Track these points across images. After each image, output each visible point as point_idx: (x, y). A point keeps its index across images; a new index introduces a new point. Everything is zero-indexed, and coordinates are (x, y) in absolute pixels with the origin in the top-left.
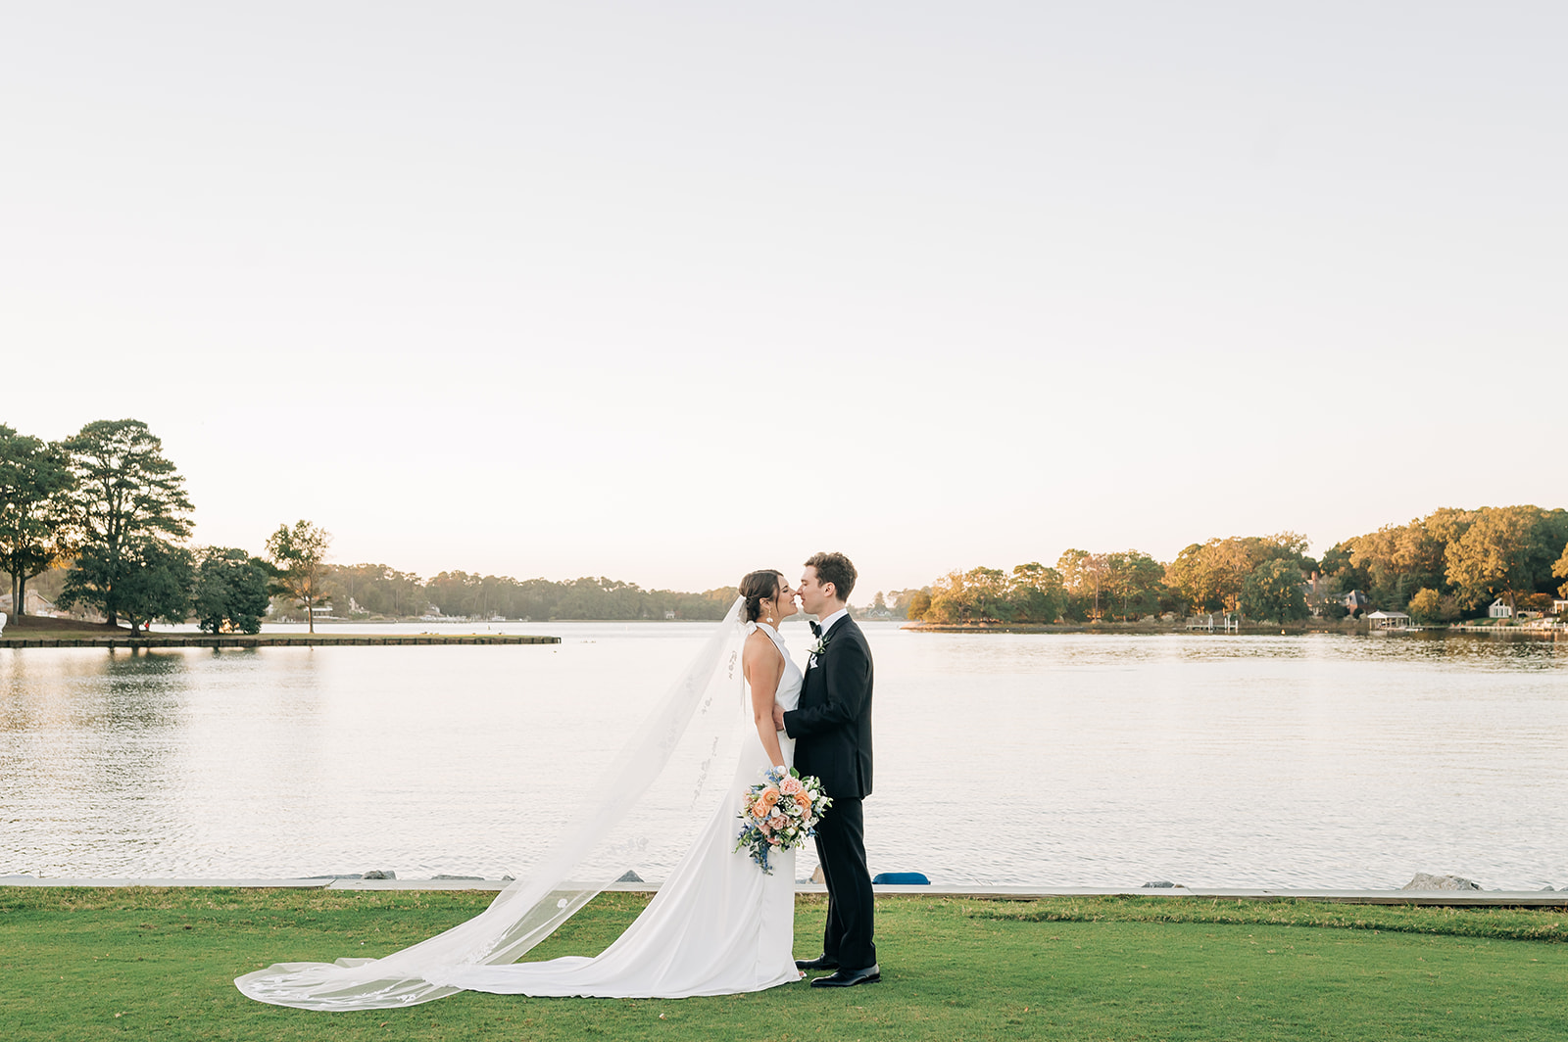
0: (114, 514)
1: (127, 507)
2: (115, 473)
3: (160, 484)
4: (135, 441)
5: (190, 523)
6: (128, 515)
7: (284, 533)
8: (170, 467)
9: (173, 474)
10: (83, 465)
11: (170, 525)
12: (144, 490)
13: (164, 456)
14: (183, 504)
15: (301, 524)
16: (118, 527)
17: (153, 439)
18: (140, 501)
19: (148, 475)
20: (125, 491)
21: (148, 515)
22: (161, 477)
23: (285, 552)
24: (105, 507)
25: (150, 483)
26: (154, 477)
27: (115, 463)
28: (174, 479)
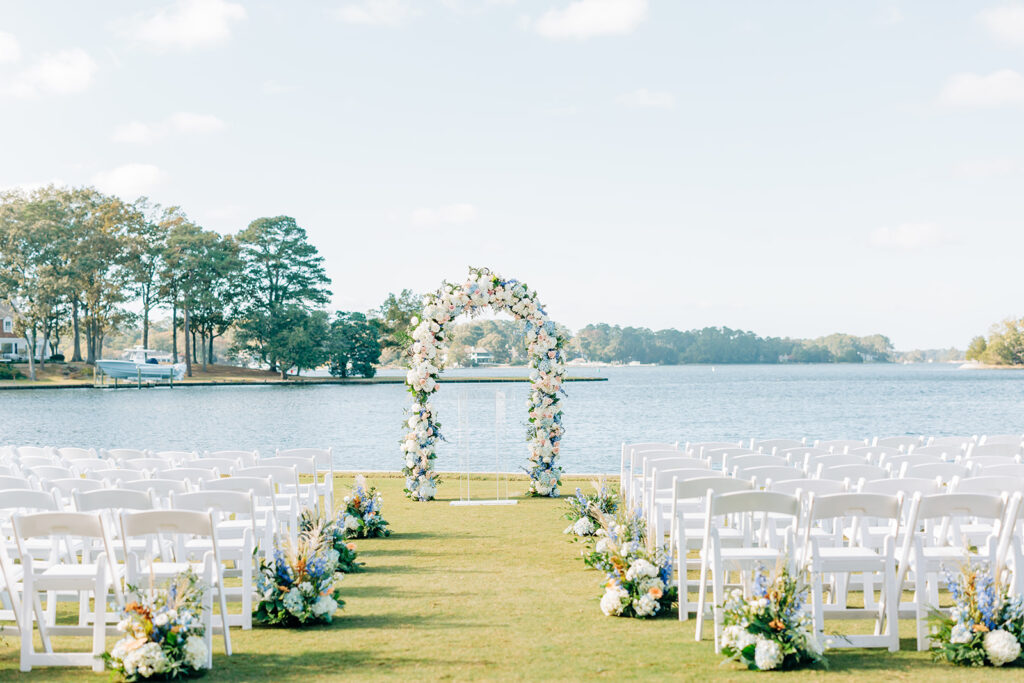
0: (273, 288)
1: (282, 282)
2: (273, 257)
3: (306, 264)
4: (287, 232)
5: (329, 293)
6: (285, 289)
7: (392, 301)
8: (313, 250)
9: (314, 256)
10: (251, 252)
11: (313, 295)
12: (295, 269)
13: (309, 242)
14: (323, 279)
15: (404, 293)
16: (277, 297)
17: (301, 231)
18: (291, 278)
19: (298, 257)
20: (281, 270)
21: (298, 288)
22: (307, 259)
23: (393, 314)
24: (266, 283)
25: (300, 263)
26: (302, 259)
27: (273, 249)
28: (317, 260)
